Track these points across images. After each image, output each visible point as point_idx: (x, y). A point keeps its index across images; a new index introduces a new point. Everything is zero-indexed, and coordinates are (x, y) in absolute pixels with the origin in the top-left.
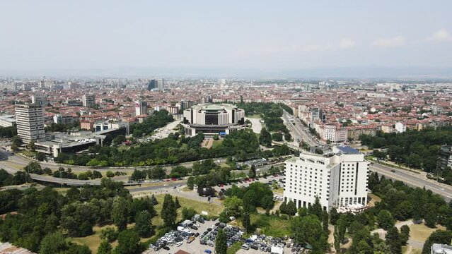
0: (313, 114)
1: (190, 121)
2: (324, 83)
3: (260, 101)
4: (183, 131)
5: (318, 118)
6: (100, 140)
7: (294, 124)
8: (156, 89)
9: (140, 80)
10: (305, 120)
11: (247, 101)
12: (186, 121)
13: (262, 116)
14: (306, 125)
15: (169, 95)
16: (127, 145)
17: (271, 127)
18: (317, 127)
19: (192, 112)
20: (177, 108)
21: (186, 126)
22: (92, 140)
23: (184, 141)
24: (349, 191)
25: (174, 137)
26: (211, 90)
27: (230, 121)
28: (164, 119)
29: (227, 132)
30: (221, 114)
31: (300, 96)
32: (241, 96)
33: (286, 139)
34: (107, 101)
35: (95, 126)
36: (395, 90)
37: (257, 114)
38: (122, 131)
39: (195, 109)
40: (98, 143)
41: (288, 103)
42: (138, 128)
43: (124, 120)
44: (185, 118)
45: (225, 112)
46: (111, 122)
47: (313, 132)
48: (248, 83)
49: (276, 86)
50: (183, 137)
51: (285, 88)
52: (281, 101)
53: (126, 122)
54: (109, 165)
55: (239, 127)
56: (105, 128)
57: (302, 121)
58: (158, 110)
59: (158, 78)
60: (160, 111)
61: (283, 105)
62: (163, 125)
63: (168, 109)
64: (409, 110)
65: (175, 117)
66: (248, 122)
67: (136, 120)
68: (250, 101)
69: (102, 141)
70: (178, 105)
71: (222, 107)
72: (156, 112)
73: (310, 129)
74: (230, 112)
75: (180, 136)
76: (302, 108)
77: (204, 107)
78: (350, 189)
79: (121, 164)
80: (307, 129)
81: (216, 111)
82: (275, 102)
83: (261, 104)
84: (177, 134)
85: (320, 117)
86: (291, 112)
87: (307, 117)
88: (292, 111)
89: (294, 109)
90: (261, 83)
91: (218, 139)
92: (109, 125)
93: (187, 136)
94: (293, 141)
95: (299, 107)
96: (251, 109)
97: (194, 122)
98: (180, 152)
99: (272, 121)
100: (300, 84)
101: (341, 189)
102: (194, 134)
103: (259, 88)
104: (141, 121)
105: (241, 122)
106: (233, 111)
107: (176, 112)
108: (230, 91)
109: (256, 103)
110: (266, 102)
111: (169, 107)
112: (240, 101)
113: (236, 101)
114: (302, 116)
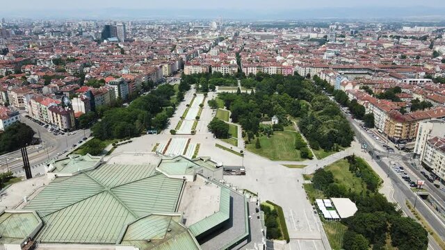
3: (273, 70)
7: (424, 197)
8: (112, 39)
11: (250, 70)
48: (245, 26)
49: (284, 32)
51: (298, 37)
52: (314, 72)
61: (324, 84)
68: (255, 71)
70: (78, 106)
82: (302, 73)
83: (278, 78)
88: (371, 118)
100: (309, 29)
107: (65, 127)
108: (220, 44)
109: (267, 76)
110: (285, 73)
111: (51, 109)
112: (236, 70)
113: (229, 71)
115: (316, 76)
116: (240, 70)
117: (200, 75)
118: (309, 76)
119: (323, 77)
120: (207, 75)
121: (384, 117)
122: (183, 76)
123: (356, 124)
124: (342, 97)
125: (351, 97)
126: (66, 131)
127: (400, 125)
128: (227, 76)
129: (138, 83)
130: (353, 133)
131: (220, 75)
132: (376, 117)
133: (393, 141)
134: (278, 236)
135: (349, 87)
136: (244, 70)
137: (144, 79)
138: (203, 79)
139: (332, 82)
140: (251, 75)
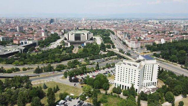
0: (125, 35)
1: (67, 39)
2: (126, 20)
3: (99, 28)
4: (64, 44)
5: (127, 37)
6: (21, 50)
7: (115, 39)
8: (53, 23)
9: (47, 19)
10: (120, 38)
11: (94, 29)
12: (66, 39)
13: (101, 36)
14: (121, 40)
15: (59, 26)
16: (36, 52)
17: (105, 41)
18: (126, 41)
19: (68, 34)
20: (62, 32)
21: (65, 41)
22: (17, 50)
23: (65, 49)
24: (148, 79)
25: (59, 47)
26: (78, 23)
27: (87, 39)
28: (56, 37)
29: (85, 44)
30: (82, 36)
31: (117, 26)
32: (91, 26)
33: (113, 47)
34: (30, 29)
35: (20, 42)
36: (157, 23)
37: (99, 35)
38: (34, 45)
39: (70, 33)
40: (20, 52)
41: (112, 29)
42: (42, 43)
43: (35, 39)
44: (65, 38)
45: (84, 34)
46: (29, 40)
47: (124, 43)
48: (94, 20)
49: (106, 21)
50: (64, 47)
51: (110, 22)
52: (109, 29)
53: (36, 40)
54: (25, 64)
55: (91, 42)
56: (26, 43)
57: (119, 38)
58: (53, 33)
59: (54, 18)
60: (54, 34)
61: (110, 30)
62: (55, 41)
63: (58, 33)
64: (164, 32)
65: (61, 37)
66: (95, 39)
67: (42, 39)
68: (95, 29)
69: (22, 50)
70: (63, 31)
71: (82, 32)
72: (52, 34)
73: (123, 42)
74: (86, 35)
75: (63, 46)
76: (119, 32)
77: (74, 32)
78: (148, 78)
79: (31, 63)
80: (122, 42)
81: (79, 34)
82: (106, 29)
83: (100, 30)
84: (61, 46)
85: (128, 37)
86: (114, 34)
87: (121, 36)
89: (115, 32)
90: (99, 20)
91: (81, 48)
92: (27, 42)
93: (66, 46)
94: (116, 48)
95: (118, 31)
96: (96, 33)
97: (69, 40)
98: (62, 56)
99: (105, 38)
100: (116, 21)
101: (144, 78)
102: (69, 45)
103: (99, 23)
104: (44, 39)
105: (92, 39)
106: (88, 34)
108: (86, 24)
110: (102, 29)
112: (91, 28)
113: (89, 29)
114: (119, 36)
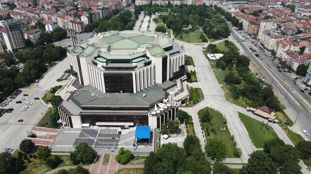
3: (189, 2)
7: (257, 55)
11: (176, 2)
20: (82, 23)
45: (148, 62)
52: (214, 3)
61: (219, 10)
66: (188, 61)
68: (179, 3)
81: (127, 61)
82: (208, 4)
86: (240, 27)
87: (287, 48)
88: (241, 25)
89: (246, 24)
107: (81, 30)
109: (186, 5)
110: (197, 4)
111: (71, 21)
112: (167, 2)
113: (163, 3)
114: (271, 43)
115: (215, 5)
116: (169, 3)
117: (145, 6)
118: (211, 6)
119: (219, 5)
120: (150, 5)
121: (247, 23)
122: (136, 6)
123: (233, 29)
124: (228, 16)
125: (233, 15)
126: (81, 33)
127: (254, 26)
128: (162, 6)
129: (111, 10)
130: (230, 32)
131: (158, 5)
132: (244, 24)
133: (250, 35)
134: (190, 64)
135: (233, 10)
136: (172, 2)
137: (113, 8)
138: (147, 8)
139: (224, 8)
140: (176, 5)
